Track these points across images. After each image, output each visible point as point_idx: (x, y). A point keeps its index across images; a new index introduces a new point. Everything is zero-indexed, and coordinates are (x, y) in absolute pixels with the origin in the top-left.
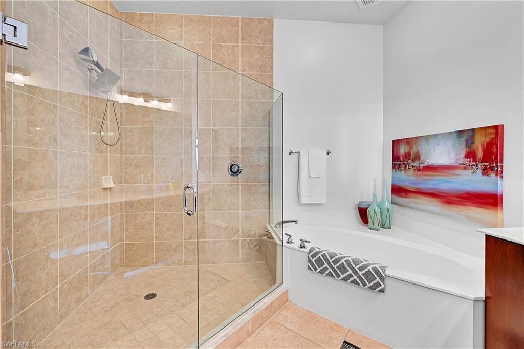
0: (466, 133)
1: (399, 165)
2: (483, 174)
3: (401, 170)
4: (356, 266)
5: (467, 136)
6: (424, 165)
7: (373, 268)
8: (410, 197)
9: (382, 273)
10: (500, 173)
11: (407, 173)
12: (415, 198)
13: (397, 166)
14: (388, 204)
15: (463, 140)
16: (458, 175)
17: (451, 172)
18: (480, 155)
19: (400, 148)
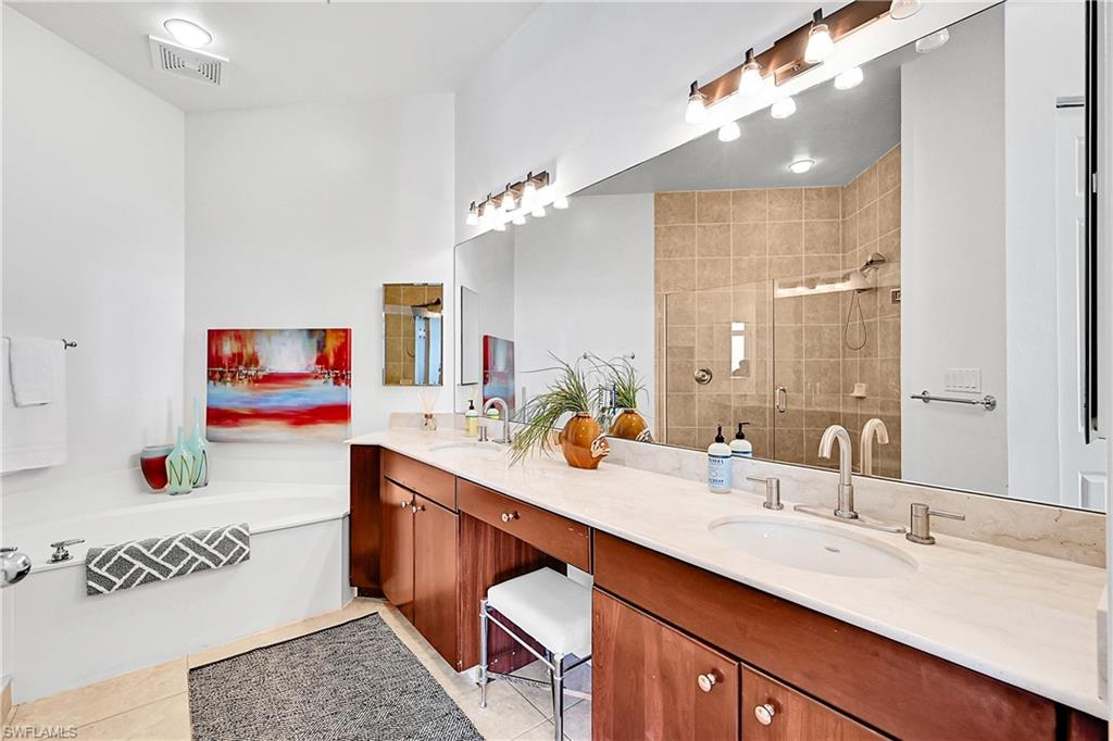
0: (317, 333)
1: (222, 373)
2: (335, 384)
3: (225, 383)
4: (201, 540)
5: (318, 336)
6: (264, 373)
7: (231, 533)
8: (243, 425)
9: (245, 533)
10: (348, 382)
11: (237, 387)
12: (251, 424)
13: (218, 376)
14: (202, 443)
15: (315, 341)
16: (308, 386)
17: (301, 382)
18: (331, 361)
19: (224, 343)
